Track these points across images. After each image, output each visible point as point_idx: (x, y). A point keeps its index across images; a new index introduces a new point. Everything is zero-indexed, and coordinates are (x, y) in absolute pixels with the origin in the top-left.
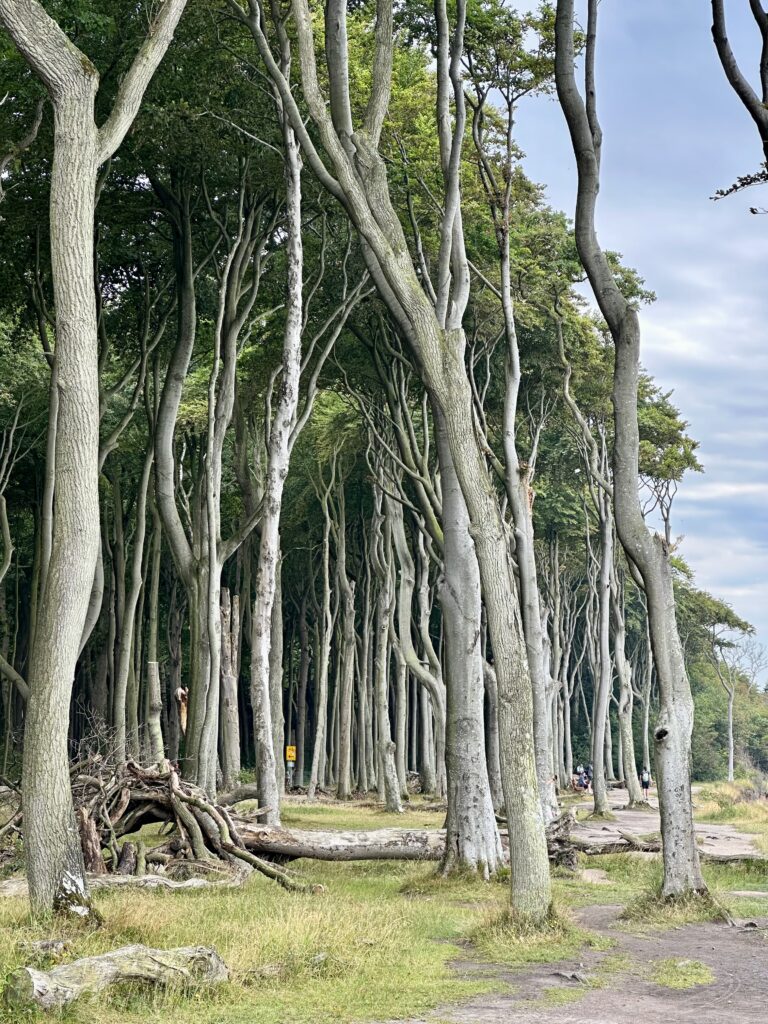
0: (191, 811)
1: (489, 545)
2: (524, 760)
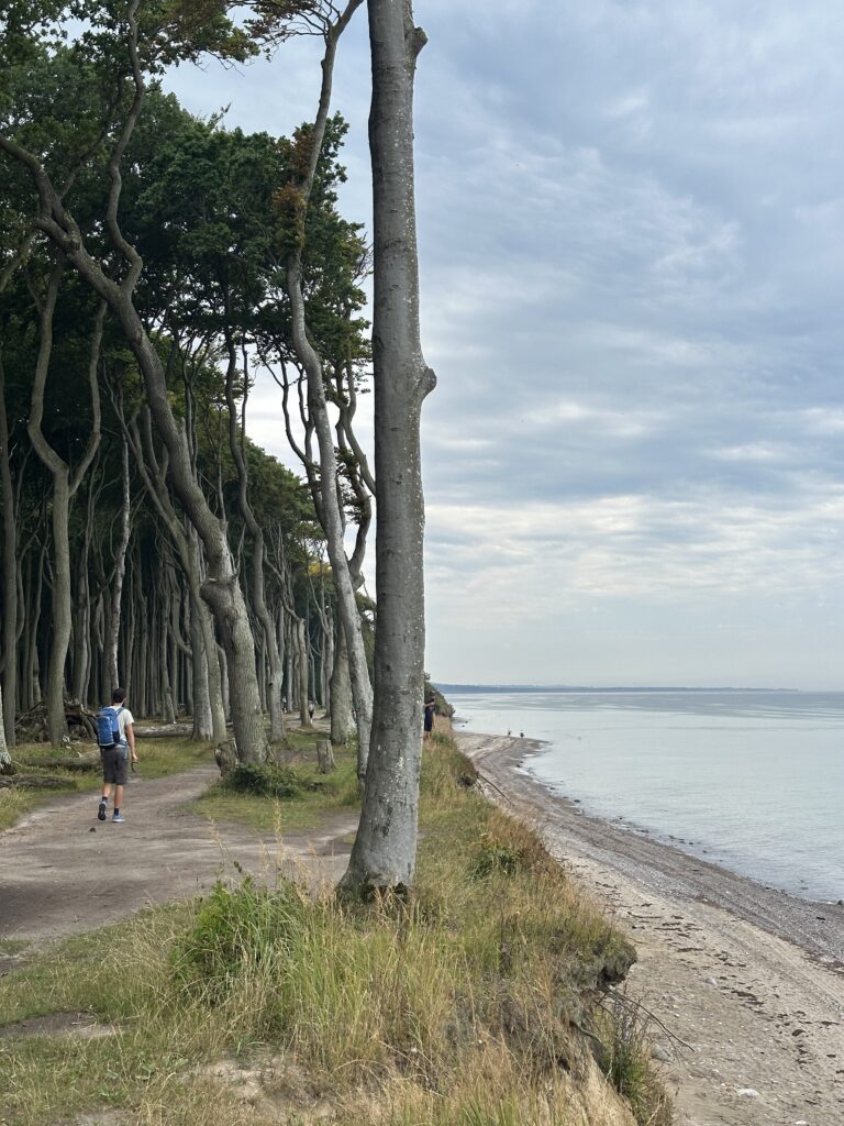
0: (88, 720)
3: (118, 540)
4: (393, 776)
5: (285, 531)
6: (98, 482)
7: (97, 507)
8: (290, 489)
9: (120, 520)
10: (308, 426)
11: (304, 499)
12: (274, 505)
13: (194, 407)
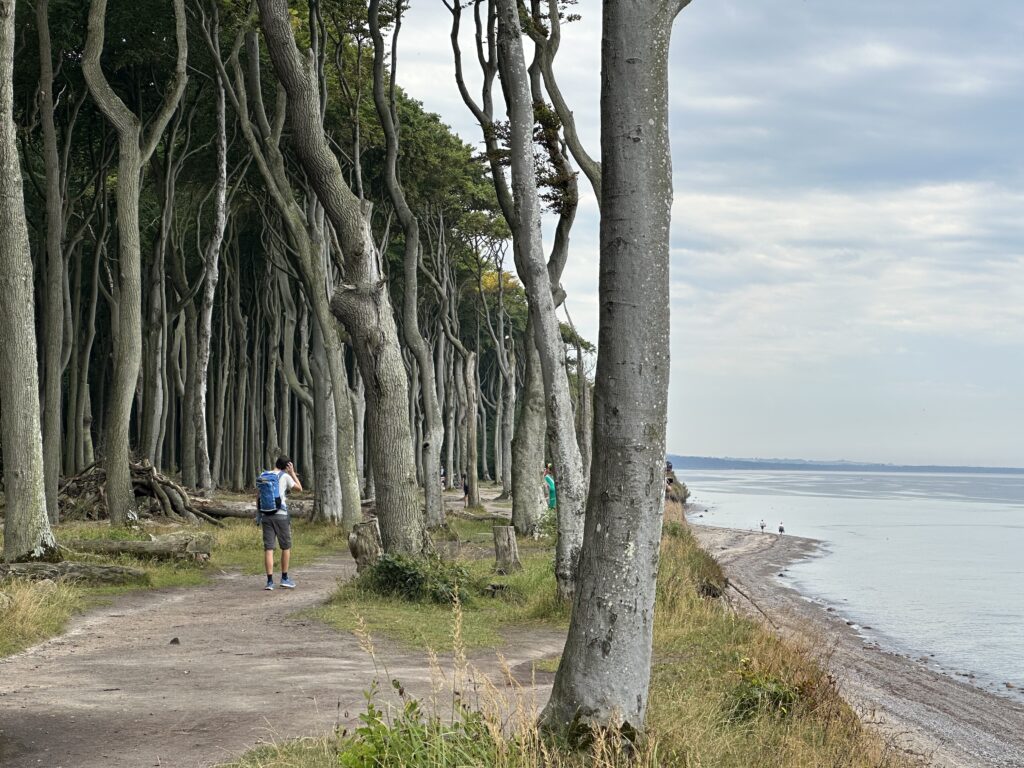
0: (164, 489)
1: (333, 353)
2: (350, 459)
3: (210, 232)
4: (619, 568)
5: (449, 224)
6: (181, 148)
7: (180, 183)
8: (456, 163)
9: (213, 203)
10: (488, 69)
11: (476, 177)
12: (434, 186)
13: (322, 39)
